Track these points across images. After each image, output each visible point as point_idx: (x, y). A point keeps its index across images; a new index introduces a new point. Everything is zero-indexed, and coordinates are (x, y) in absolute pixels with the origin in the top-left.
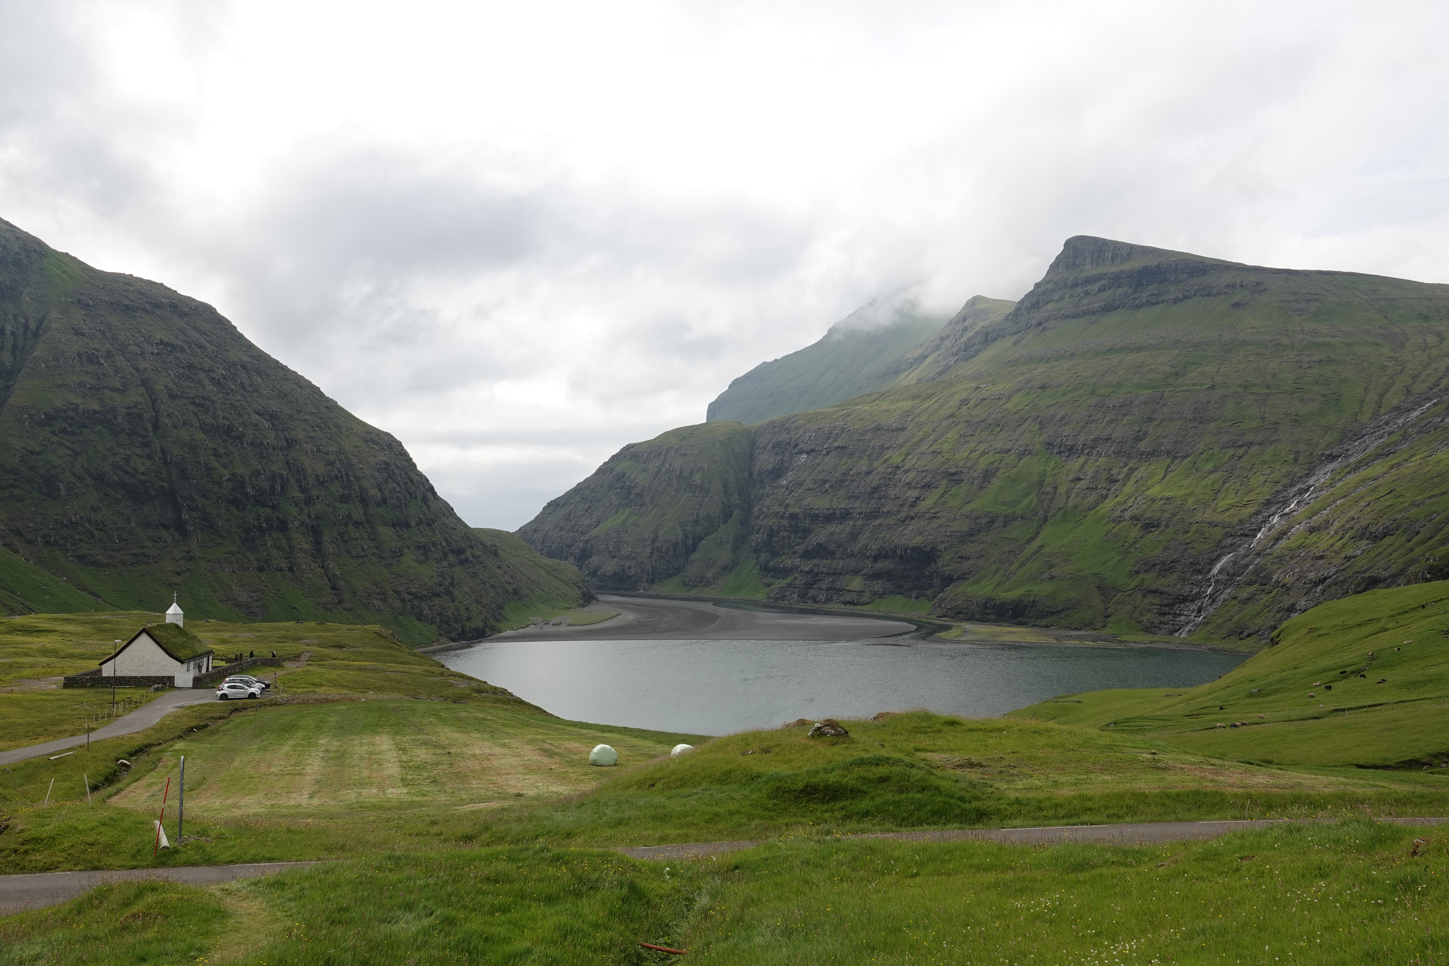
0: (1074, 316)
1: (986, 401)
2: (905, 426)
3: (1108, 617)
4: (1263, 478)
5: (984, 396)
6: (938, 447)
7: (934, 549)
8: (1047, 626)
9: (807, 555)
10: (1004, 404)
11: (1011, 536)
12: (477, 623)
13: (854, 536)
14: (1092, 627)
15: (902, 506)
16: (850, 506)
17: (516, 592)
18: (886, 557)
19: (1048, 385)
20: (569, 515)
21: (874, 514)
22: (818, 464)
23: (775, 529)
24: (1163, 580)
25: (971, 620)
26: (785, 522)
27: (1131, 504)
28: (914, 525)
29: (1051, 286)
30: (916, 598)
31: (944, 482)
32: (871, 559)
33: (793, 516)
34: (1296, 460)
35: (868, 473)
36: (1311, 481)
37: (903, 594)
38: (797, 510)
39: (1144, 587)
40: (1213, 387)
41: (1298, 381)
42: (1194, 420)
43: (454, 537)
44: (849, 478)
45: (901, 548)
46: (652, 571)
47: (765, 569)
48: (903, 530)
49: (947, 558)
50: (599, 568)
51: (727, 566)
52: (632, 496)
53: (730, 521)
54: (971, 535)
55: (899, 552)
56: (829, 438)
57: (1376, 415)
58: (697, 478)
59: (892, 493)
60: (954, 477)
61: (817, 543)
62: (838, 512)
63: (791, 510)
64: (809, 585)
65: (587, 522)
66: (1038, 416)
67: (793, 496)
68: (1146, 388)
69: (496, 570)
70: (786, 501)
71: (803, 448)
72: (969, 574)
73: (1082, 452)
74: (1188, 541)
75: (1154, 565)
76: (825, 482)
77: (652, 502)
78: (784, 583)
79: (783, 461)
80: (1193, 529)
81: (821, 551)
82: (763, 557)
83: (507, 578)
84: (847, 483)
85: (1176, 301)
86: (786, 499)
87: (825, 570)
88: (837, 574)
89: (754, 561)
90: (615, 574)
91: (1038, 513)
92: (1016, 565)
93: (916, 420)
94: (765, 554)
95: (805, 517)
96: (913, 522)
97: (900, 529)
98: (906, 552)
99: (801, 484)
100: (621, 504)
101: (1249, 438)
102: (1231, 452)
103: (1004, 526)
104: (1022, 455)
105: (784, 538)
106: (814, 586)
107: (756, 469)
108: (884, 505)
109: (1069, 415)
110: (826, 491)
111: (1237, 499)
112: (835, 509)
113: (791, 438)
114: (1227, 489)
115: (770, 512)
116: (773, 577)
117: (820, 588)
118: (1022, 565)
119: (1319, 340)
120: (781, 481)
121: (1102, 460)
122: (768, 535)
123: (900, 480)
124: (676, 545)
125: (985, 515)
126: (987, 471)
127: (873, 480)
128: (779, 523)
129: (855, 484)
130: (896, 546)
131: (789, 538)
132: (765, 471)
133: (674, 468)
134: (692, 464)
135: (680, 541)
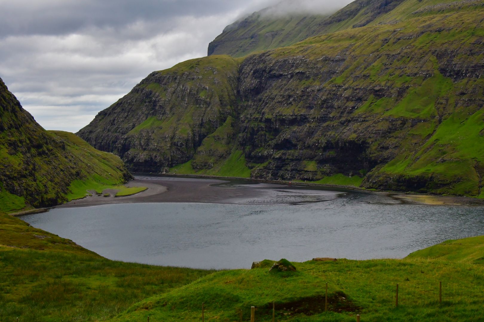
1: (400, 40)
2: (345, 58)
3: (481, 187)
5: (398, 37)
6: (367, 72)
7: (364, 142)
8: (440, 194)
10: (413, 42)
11: (417, 133)
12: (52, 195)
13: (310, 133)
14: (470, 194)
15: (342, 113)
16: (306, 113)
17: (78, 174)
18: (332, 148)
19: (442, 29)
20: (114, 120)
21: (324, 119)
22: (285, 85)
23: (256, 129)
25: (389, 190)
26: (263, 125)
28: (350, 126)
30: (352, 176)
31: (371, 96)
32: (321, 149)
33: (268, 121)
35: (319, 90)
37: (343, 173)
38: (270, 117)
43: (35, 137)
44: (306, 94)
45: (342, 142)
46: (171, 159)
47: (249, 158)
48: (343, 130)
49: (373, 148)
50: (135, 157)
51: (223, 155)
52: (157, 108)
53: (224, 124)
54: (390, 133)
55: (340, 144)
56: (292, 66)
58: (202, 95)
59: (336, 104)
60: (378, 93)
61: (284, 139)
62: (299, 117)
63: (266, 116)
64: (279, 168)
65: (126, 126)
66: (436, 51)
67: (268, 107)
69: (64, 159)
70: (263, 110)
71: (274, 73)
72: (388, 159)
73: (465, 75)
76: (290, 96)
77: (171, 112)
78: (261, 166)
79: (260, 83)
81: (287, 144)
83: (72, 164)
84: (305, 98)
86: (263, 109)
87: (290, 157)
88: (298, 160)
89: (241, 151)
90: (146, 161)
91: (435, 117)
92: (420, 152)
93: (352, 54)
94: (248, 147)
95: (276, 121)
96: (350, 124)
97: (341, 129)
98: (345, 144)
99: (273, 99)
100: (149, 113)
103: (412, 126)
104: (424, 77)
105: (262, 135)
106: (283, 169)
108: (330, 113)
109: (457, 49)
110: (290, 103)
112: (296, 115)
113: (266, 67)
115: (252, 117)
116: (254, 162)
118: (425, 151)
120: (259, 96)
121: (479, 80)
122: (251, 134)
123: (341, 95)
124: (187, 141)
125: (399, 119)
126: (400, 89)
127: (323, 95)
128: (258, 125)
129: (311, 98)
130: (338, 141)
131: (265, 135)
132: (248, 90)
133: (185, 88)
134: (198, 85)
135: (190, 138)
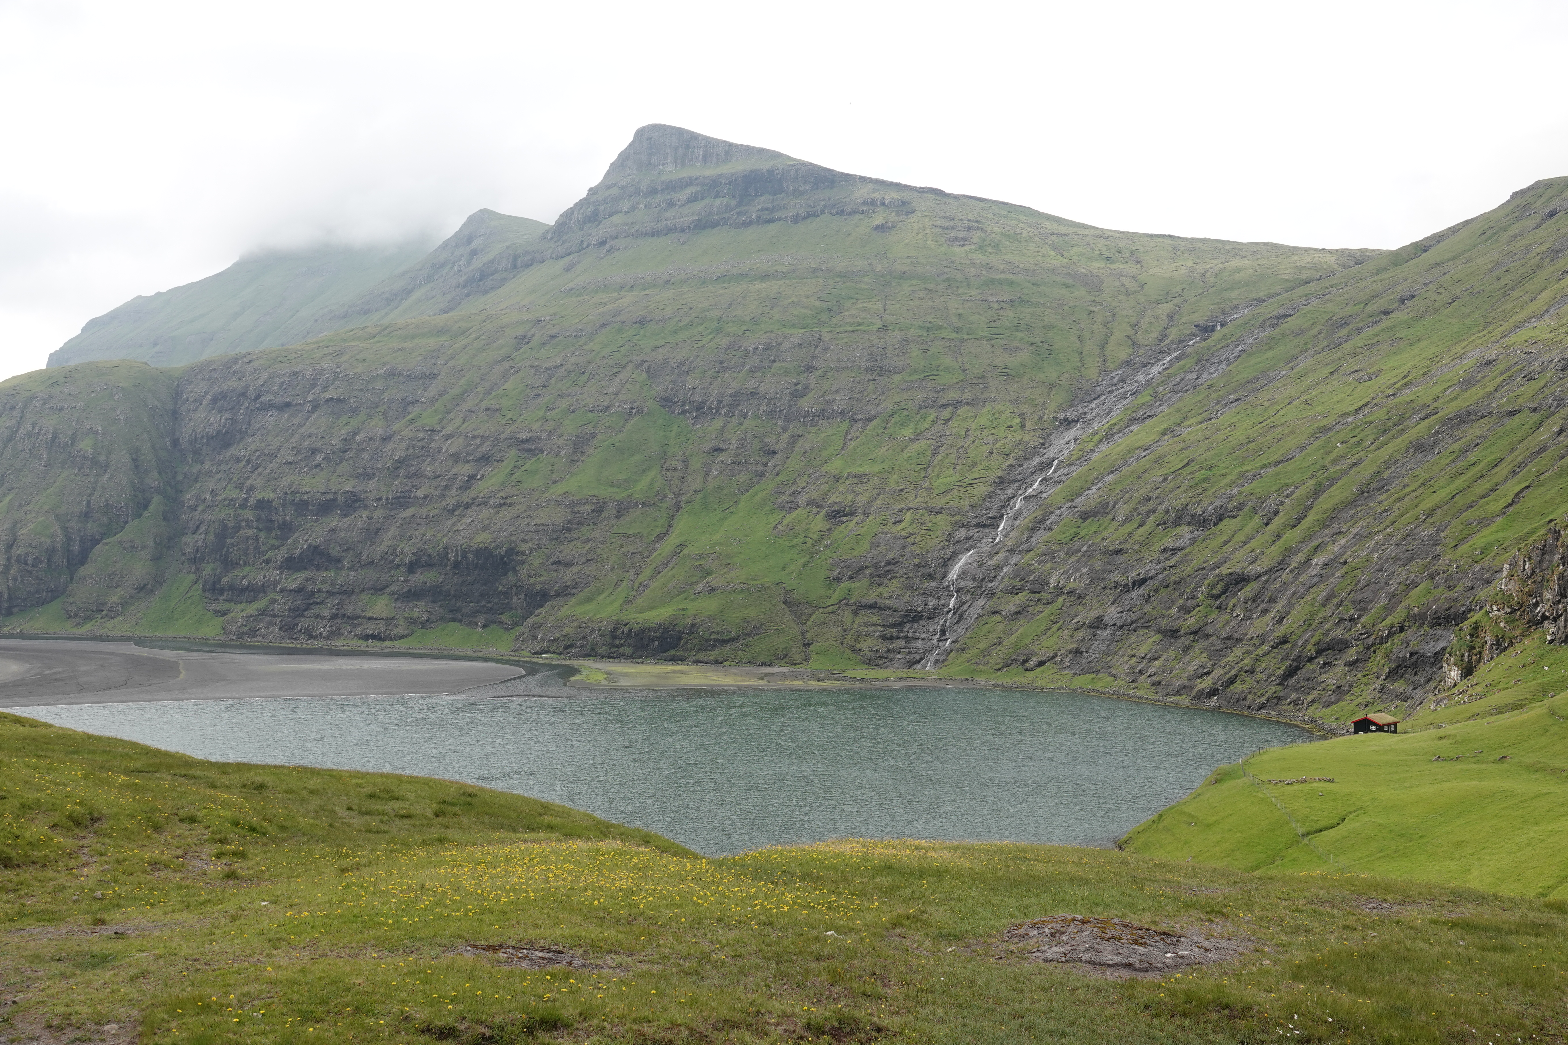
0: (654, 234)
1: (557, 339)
2: (436, 371)
3: (809, 645)
4: (987, 449)
5: (551, 333)
6: (493, 402)
7: (511, 551)
8: (717, 662)
9: (292, 564)
10: (586, 343)
11: (631, 531)
13: (372, 534)
14: (787, 660)
15: (446, 488)
16: (359, 488)
18: (429, 565)
19: (647, 319)
21: (402, 501)
22: (300, 426)
23: (231, 524)
24: (881, 589)
25: (590, 656)
26: (249, 514)
27: (805, 484)
28: (471, 516)
29: (614, 191)
30: (485, 626)
31: (513, 452)
32: (403, 569)
33: (262, 504)
34: (1023, 426)
35: (385, 439)
36: (1051, 452)
37: (460, 621)
38: (269, 495)
39: (853, 601)
40: (884, 328)
41: (994, 325)
42: (871, 370)
44: (354, 446)
45: (457, 550)
46: (9, 594)
47: (214, 589)
48: (454, 525)
49: (536, 564)
51: (145, 585)
53: (146, 514)
54: (569, 530)
55: (452, 557)
56: (314, 386)
57: (1104, 372)
58: (86, 445)
59: (428, 469)
60: (527, 446)
61: (309, 546)
62: (341, 498)
63: (259, 495)
64: (298, 612)
66: (644, 361)
67: (260, 474)
68: (794, 326)
70: (249, 482)
71: (270, 400)
72: (574, 587)
73: (717, 411)
74: (904, 533)
75: (862, 568)
76: (315, 451)
78: (252, 609)
79: (234, 421)
80: (908, 516)
81: (316, 557)
82: (208, 570)
84: (351, 454)
85: (797, 219)
86: (248, 478)
87: (326, 587)
88: (347, 593)
89: (192, 577)
91: (666, 497)
92: (647, 573)
93: (451, 363)
94: (212, 565)
95: (284, 505)
96: (470, 512)
97: (449, 523)
98: (464, 556)
99: (272, 456)
101: (953, 395)
102: (933, 413)
103: (618, 517)
104: (628, 415)
105: (248, 538)
106: (308, 613)
107: (185, 434)
108: (416, 487)
109: (691, 359)
110: (318, 466)
111: (959, 477)
112: (335, 493)
113: (247, 387)
114: (941, 463)
115: (219, 498)
116: (230, 601)
117: (318, 616)
118: (657, 572)
119: (998, 277)
120: (232, 451)
121: (749, 423)
122: (217, 535)
123: (439, 450)
124: (51, 552)
125: (585, 501)
126: (577, 437)
127: (395, 449)
128: (236, 516)
129: (366, 456)
130: (446, 548)
131: (257, 539)
132: (203, 437)
133: (41, 430)
134: (74, 423)
135: (59, 545)
